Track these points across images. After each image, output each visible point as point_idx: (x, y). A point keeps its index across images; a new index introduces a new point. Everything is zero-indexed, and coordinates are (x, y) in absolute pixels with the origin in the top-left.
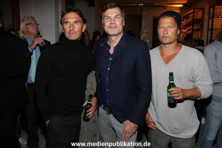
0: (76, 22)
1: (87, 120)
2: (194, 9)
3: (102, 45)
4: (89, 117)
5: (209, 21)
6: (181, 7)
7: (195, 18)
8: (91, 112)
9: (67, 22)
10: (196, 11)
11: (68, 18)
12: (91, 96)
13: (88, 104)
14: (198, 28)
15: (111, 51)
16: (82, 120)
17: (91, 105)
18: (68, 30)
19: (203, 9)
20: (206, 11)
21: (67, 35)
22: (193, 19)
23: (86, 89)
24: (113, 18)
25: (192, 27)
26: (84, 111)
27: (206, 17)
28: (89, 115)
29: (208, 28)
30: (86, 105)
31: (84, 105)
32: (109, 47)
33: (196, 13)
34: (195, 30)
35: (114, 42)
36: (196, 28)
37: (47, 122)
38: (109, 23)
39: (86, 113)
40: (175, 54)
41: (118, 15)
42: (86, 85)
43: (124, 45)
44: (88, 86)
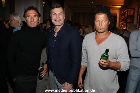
0: (35, 16)
1: (41, 79)
2: (128, 9)
3: (51, 31)
4: (42, 77)
5: (138, 17)
6: (120, 8)
7: (128, 15)
8: (43, 74)
9: (29, 16)
10: (129, 10)
11: (30, 13)
12: (43, 64)
13: (41, 69)
14: (131, 21)
15: (55, 35)
16: (38, 78)
17: (43, 69)
18: (30, 21)
19: (134, 9)
20: (136, 10)
21: (29, 24)
22: (127, 15)
23: (41, 59)
24: (58, 14)
25: (127, 21)
26: (39, 73)
27: (136, 14)
28: (42, 76)
29: (137, 21)
30: (40, 69)
31: (39, 69)
32: (55, 33)
33: (129, 12)
34: (129, 22)
35: (58, 29)
36: (129, 21)
37: (15, 80)
38: (55, 17)
39: (40, 74)
40: (106, 38)
41: (61, 12)
42: (40, 57)
43: (63, 31)
44: (42, 57)
